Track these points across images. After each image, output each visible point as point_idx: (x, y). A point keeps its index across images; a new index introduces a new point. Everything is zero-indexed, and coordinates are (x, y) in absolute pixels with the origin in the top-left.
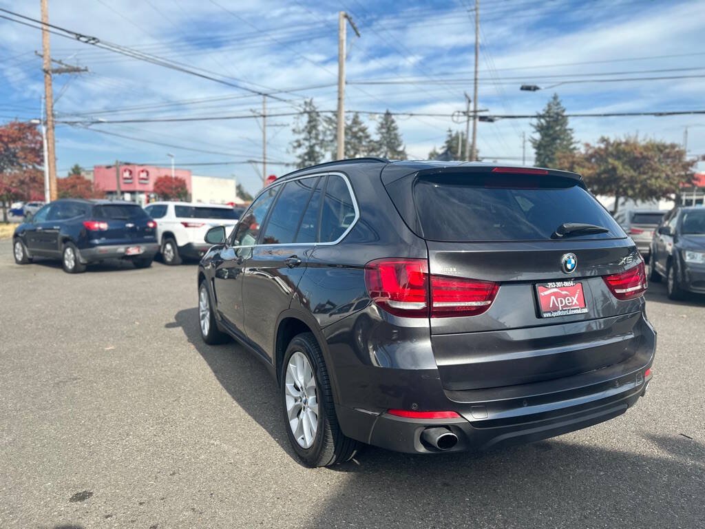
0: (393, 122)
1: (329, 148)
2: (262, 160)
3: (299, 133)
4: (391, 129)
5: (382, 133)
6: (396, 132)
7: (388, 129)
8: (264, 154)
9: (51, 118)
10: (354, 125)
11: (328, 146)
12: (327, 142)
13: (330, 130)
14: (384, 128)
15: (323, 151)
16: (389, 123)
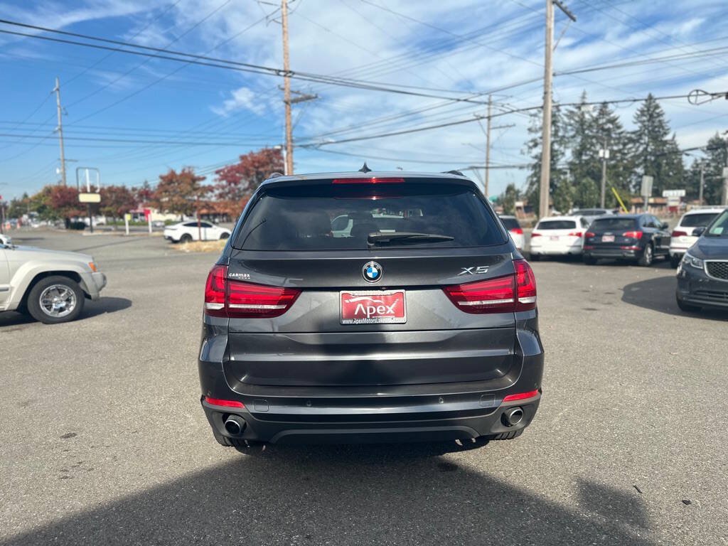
0: (657, 107)
1: (570, 145)
2: (485, 165)
3: (536, 131)
4: (655, 115)
5: (642, 122)
6: (661, 118)
7: (651, 116)
8: (487, 159)
9: (290, 143)
10: (601, 116)
11: (569, 142)
12: (568, 138)
13: (571, 125)
14: (645, 116)
15: (562, 149)
16: (652, 109)
